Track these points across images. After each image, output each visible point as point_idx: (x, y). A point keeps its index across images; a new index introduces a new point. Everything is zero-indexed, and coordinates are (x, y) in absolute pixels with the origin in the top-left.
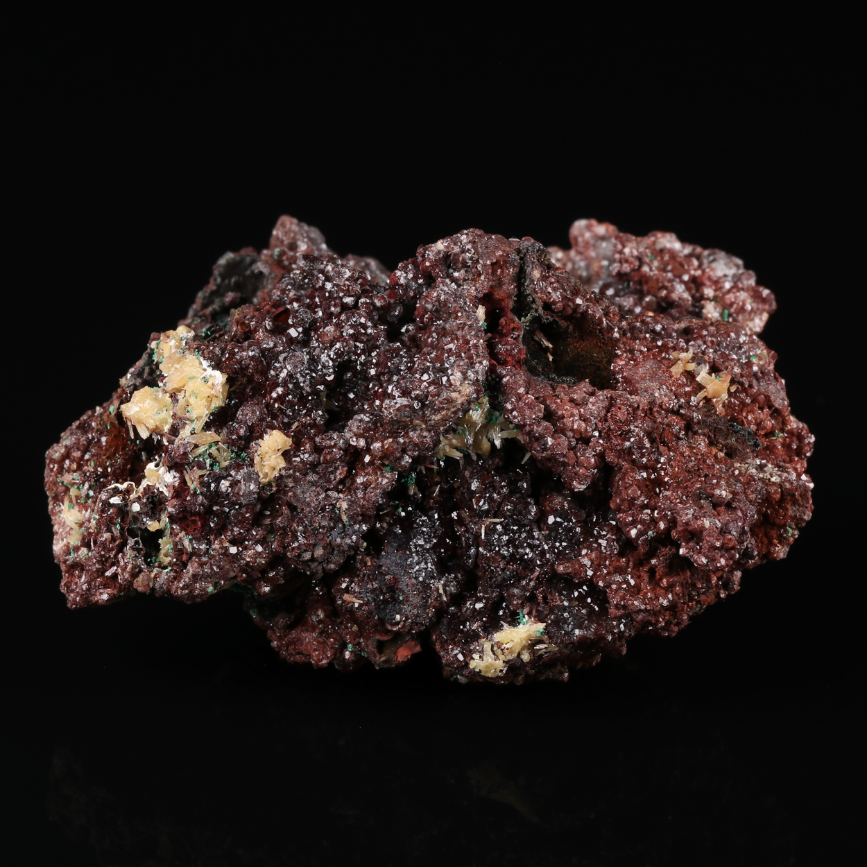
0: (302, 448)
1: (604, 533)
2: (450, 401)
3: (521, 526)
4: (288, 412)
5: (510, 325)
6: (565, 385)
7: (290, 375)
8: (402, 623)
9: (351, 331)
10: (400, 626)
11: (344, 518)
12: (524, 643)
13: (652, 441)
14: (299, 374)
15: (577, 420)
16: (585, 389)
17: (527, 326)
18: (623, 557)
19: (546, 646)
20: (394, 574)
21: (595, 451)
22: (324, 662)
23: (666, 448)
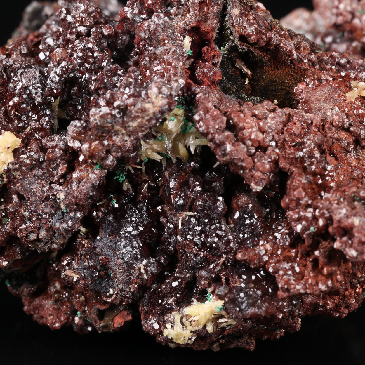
0: (29, 148)
1: (280, 228)
2: (143, 111)
3: (211, 220)
4: (22, 118)
5: (211, 53)
6: (250, 103)
7: (25, 88)
8: (114, 296)
9: (81, 54)
10: (112, 298)
11: (62, 206)
12: (208, 317)
13: (322, 152)
14: (31, 87)
15: (254, 131)
16: (267, 107)
17: (225, 54)
18: (294, 248)
19: (226, 320)
20: (106, 255)
21: (271, 158)
22: (57, 325)
23: (333, 159)
